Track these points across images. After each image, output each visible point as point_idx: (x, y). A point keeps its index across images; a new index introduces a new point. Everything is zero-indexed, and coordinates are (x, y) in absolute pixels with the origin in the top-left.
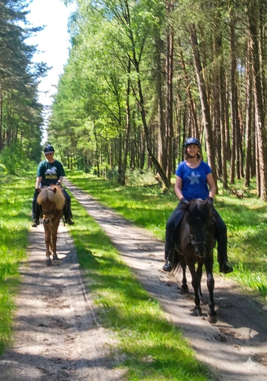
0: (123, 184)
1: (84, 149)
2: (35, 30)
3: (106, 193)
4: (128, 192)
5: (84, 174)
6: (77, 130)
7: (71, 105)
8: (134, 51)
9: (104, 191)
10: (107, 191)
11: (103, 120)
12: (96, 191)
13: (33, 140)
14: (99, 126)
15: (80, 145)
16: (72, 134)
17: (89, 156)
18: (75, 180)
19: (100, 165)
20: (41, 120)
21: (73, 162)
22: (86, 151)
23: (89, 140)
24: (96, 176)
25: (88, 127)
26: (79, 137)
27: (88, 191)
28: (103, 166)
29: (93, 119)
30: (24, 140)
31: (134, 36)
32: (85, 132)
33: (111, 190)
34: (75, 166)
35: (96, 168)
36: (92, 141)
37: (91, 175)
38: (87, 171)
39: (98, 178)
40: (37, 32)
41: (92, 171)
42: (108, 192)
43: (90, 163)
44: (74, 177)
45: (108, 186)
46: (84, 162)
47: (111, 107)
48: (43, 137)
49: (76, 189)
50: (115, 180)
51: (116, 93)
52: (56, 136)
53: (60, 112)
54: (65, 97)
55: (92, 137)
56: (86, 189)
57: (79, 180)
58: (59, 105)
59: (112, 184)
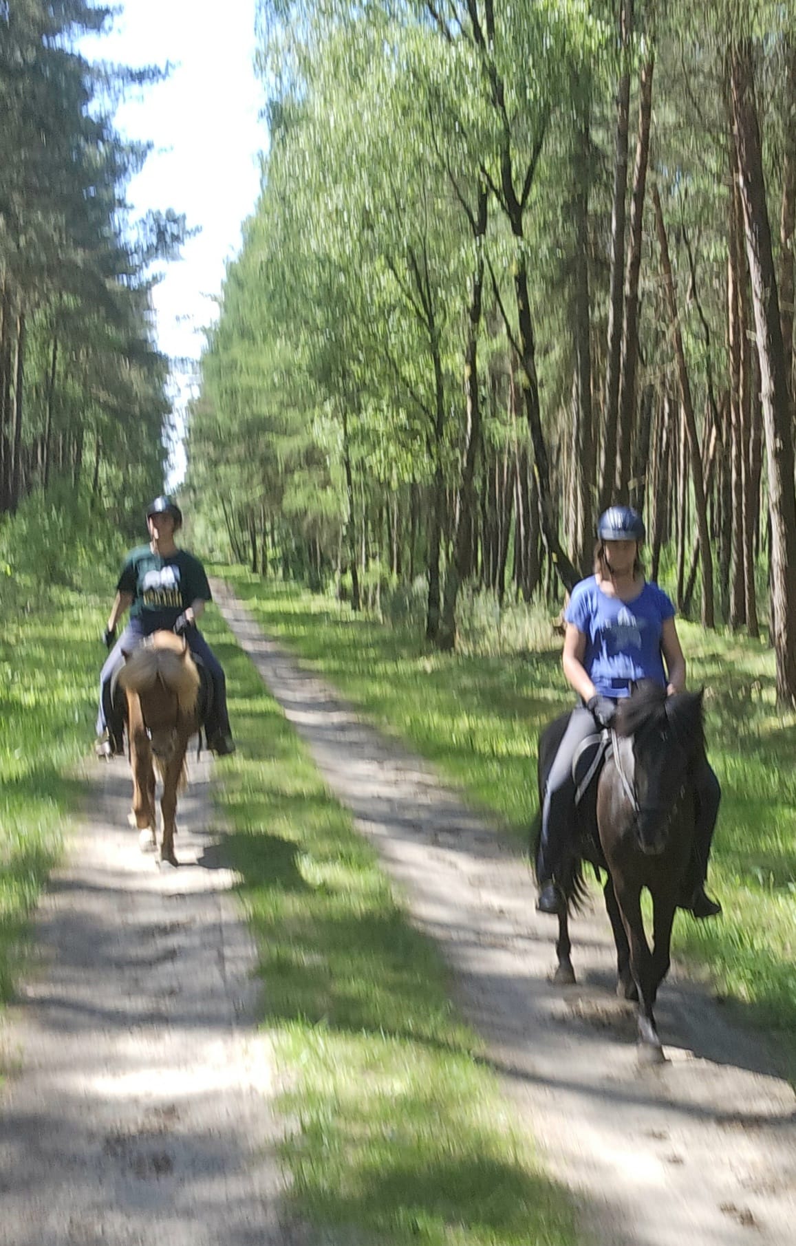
0: (447, 644)
1: (306, 512)
2: (140, 77)
3: (385, 676)
4: (467, 681)
5: (306, 596)
6: (285, 447)
7: (265, 361)
8: (506, 155)
9: (380, 668)
10: (390, 668)
11: (380, 417)
12: (351, 667)
13: (139, 473)
14: (364, 436)
15: (295, 500)
16: (267, 460)
17: (323, 539)
18: (272, 618)
19: (361, 570)
20: (164, 407)
21: (270, 553)
22: (315, 521)
23: (326, 483)
24: (347, 606)
25: (323, 440)
26: (289, 471)
27: (320, 665)
28: (373, 572)
29: (342, 413)
30: (105, 471)
31: (510, 97)
32: (313, 458)
33: (404, 667)
34: (275, 568)
35: (348, 580)
36: (334, 488)
37: (327, 602)
38: (317, 587)
39: (352, 616)
40: (147, 83)
41: (333, 589)
42: (396, 674)
43: (326, 562)
44: (270, 606)
45: (391, 649)
46: (306, 556)
47: (408, 371)
48: (171, 467)
49: (278, 655)
50: (413, 626)
51: (427, 319)
52: (213, 464)
53: (226, 382)
54: (246, 333)
55: (337, 473)
56: (311, 657)
57: (287, 617)
58: (225, 358)
59: (404, 641)
